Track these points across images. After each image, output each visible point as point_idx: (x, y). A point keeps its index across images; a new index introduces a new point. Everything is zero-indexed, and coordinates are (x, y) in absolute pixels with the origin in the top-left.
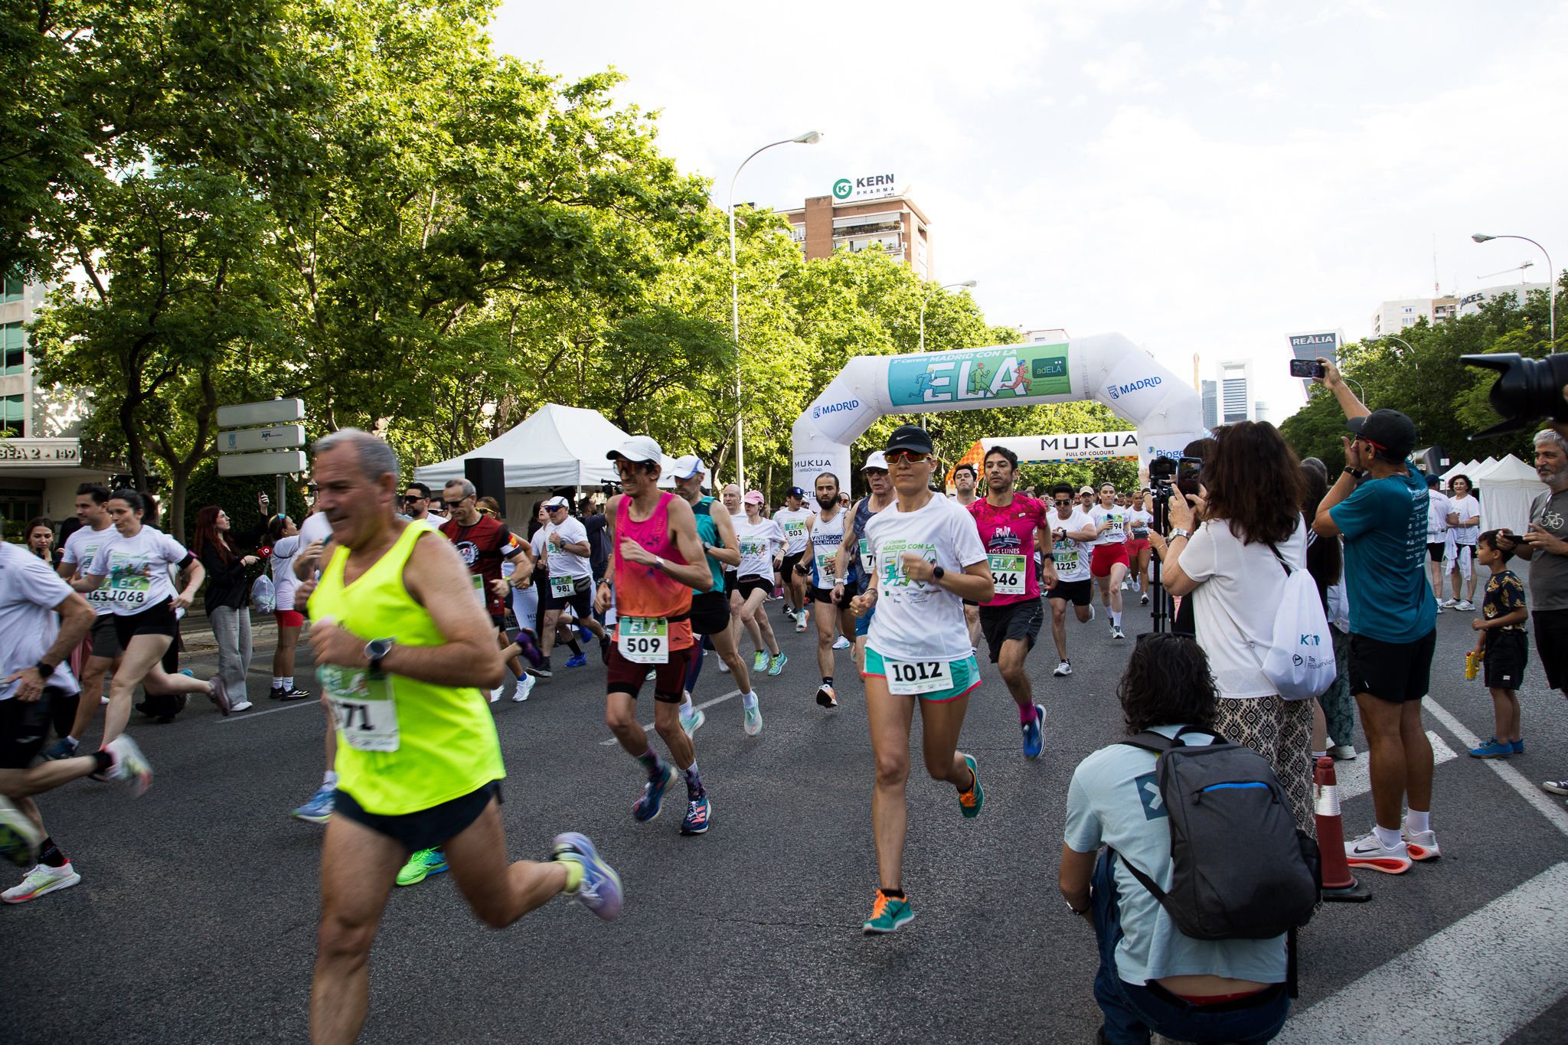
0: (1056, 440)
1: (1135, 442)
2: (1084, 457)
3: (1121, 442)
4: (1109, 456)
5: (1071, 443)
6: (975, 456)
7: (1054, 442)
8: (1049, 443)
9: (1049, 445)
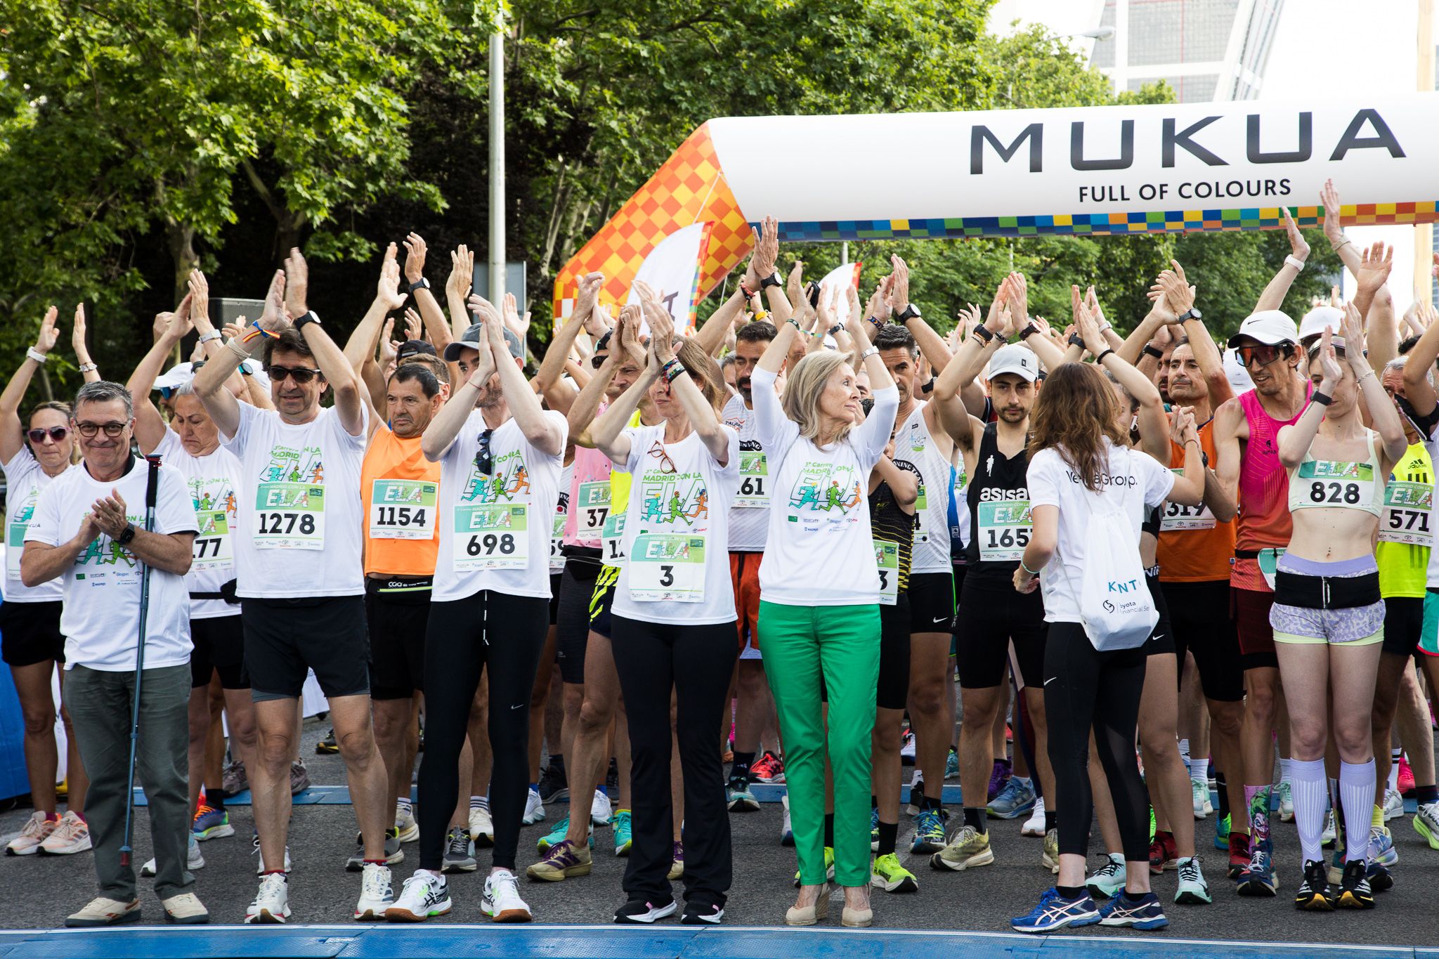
0: (1035, 132)
1: (1386, 139)
2: (1157, 207)
3: (1326, 138)
4: (1267, 204)
5: (1102, 145)
7: (1028, 139)
8: (1006, 145)
9: (1006, 154)
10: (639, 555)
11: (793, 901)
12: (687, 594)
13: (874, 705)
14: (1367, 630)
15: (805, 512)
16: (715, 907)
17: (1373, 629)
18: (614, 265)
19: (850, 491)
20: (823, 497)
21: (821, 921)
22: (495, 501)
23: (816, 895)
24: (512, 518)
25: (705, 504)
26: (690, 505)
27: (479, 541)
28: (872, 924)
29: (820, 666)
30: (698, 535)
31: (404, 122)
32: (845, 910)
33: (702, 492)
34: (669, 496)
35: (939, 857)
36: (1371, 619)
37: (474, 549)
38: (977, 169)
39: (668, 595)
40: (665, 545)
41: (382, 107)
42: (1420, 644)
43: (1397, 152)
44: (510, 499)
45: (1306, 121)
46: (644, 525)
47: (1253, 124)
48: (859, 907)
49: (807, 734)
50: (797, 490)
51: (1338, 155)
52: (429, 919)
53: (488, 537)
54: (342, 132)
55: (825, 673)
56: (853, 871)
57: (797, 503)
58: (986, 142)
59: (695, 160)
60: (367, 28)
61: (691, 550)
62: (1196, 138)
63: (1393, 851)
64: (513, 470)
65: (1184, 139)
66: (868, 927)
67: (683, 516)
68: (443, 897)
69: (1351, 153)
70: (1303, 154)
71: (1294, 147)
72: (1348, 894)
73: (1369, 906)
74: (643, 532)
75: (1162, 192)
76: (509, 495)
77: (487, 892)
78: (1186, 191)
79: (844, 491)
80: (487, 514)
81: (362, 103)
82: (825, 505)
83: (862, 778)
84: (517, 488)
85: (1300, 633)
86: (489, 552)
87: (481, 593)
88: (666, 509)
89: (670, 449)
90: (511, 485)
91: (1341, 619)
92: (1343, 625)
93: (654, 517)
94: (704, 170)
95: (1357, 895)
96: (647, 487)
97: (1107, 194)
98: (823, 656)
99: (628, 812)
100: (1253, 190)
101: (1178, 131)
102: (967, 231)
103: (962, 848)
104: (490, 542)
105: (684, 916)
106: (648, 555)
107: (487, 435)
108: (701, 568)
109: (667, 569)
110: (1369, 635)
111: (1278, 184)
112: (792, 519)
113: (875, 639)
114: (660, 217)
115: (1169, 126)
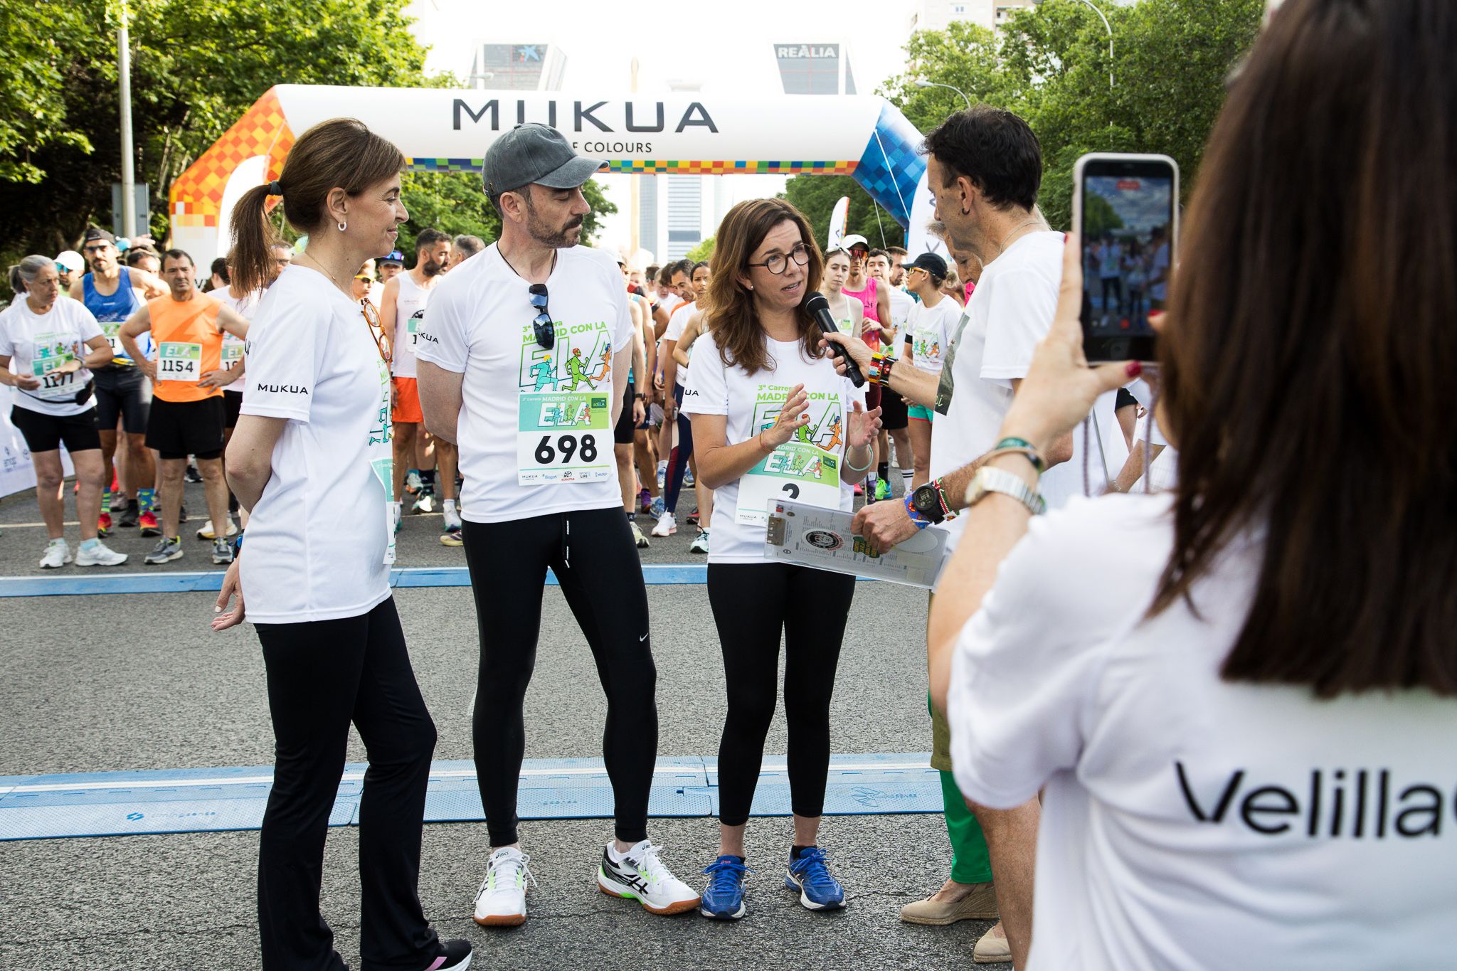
0: (494, 105)
1: (707, 121)
3: (672, 120)
4: (637, 158)
5: (536, 115)
6: (259, 134)
7: (490, 109)
8: (476, 113)
9: (476, 118)
18: (212, 180)
31: (59, 86)
38: (457, 126)
41: (43, 76)
43: (714, 130)
45: (660, 108)
47: (629, 107)
51: (680, 130)
54: (15, 89)
58: (462, 109)
59: (267, 112)
60: (31, 23)
62: (592, 114)
65: (587, 114)
69: (687, 128)
70: (659, 128)
71: (654, 124)
78: (589, 147)
81: (30, 72)
94: (274, 119)
100: (630, 149)
101: (583, 110)
102: (452, 167)
111: (644, 145)
114: (243, 149)
115: (578, 105)
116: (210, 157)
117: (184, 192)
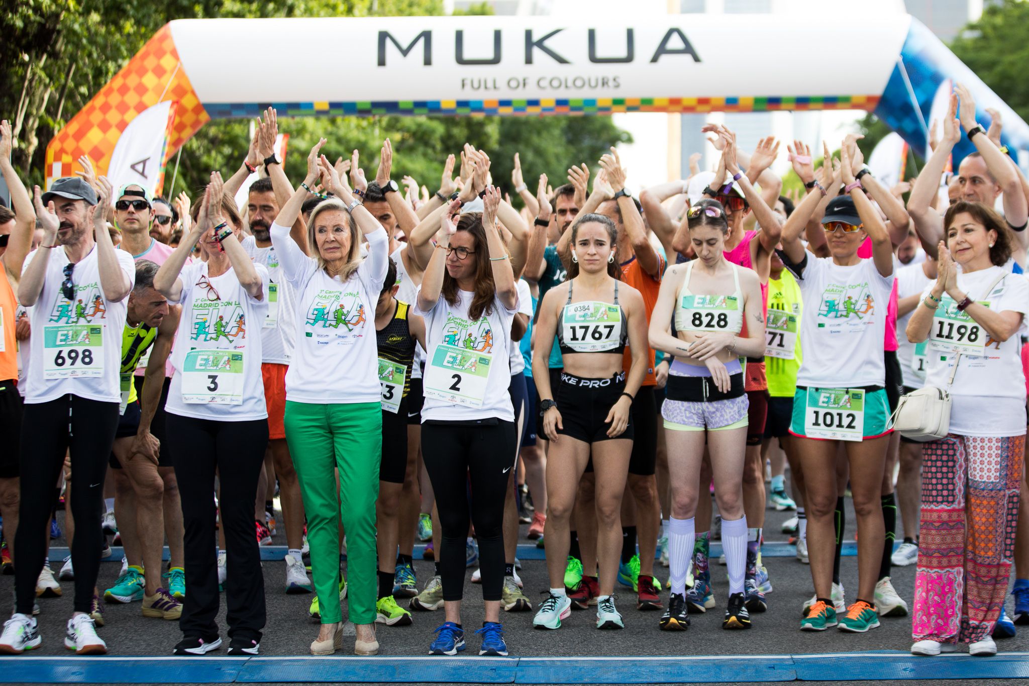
0: (427, 36)
1: (688, 49)
2: (520, 95)
3: (645, 47)
4: (603, 95)
5: (478, 47)
8: (405, 46)
9: (405, 52)
10: (190, 365)
11: (315, 636)
12: (229, 398)
13: (378, 481)
14: (737, 417)
15: (318, 328)
16: (254, 642)
17: (740, 416)
18: (94, 136)
19: (354, 312)
20: (331, 316)
21: (338, 651)
22: (76, 322)
23: (334, 631)
24: (91, 336)
25: (243, 327)
26: (232, 327)
27: (65, 354)
28: (378, 652)
29: (333, 451)
30: (238, 352)
32: (357, 642)
33: (242, 317)
34: (215, 319)
35: (417, 600)
36: (739, 408)
37: (60, 361)
38: (382, 62)
39: (213, 398)
40: (211, 358)
42: (791, 429)
43: (697, 59)
44: (89, 322)
45: (630, 34)
46: (194, 343)
47: (592, 34)
48: (368, 640)
49: (323, 505)
50: (311, 311)
51: (655, 60)
52: (25, 652)
53: (72, 351)
55: (337, 457)
56: (364, 612)
57: (312, 321)
59: (160, 54)
61: (232, 363)
62: (548, 43)
63: (768, 584)
64: (92, 299)
65: (540, 44)
66: (376, 655)
67: (226, 336)
68: (35, 635)
69: (664, 58)
70: (629, 59)
71: (623, 53)
72: (733, 618)
73: (747, 626)
74: (192, 349)
75: (524, 85)
76: (89, 318)
77: (71, 631)
78: (542, 84)
79: (349, 312)
80: (71, 333)
82: (334, 323)
83: (369, 539)
84: (95, 313)
85: (684, 423)
86: (73, 364)
87: (67, 396)
88: (212, 330)
89: (213, 281)
90: (90, 310)
91: (717, 410)
92: (718, 414)
93: (202, 337)
94: (167, 62)
95: (740, 619)
96: (196, 312)
97: (482, 85)
98: (336, 445)
99: (181, 569)
100: (593, 84)
101: (536, 38)
102: (374, 111)
103: (436, 593)
104: (73, 356)
105: (230, 649)
106: (198, 367)
107: (70, 269)
108: (240, 378)
109: (213, 378)
110: (739, 420)
111: (611, 80)
112: (308, 335)
113: (376, 429)
114: (131, 98)
115: (529, 34)
116: (93, 109)
117: (62, 151)
